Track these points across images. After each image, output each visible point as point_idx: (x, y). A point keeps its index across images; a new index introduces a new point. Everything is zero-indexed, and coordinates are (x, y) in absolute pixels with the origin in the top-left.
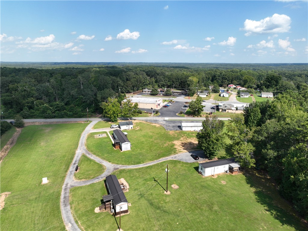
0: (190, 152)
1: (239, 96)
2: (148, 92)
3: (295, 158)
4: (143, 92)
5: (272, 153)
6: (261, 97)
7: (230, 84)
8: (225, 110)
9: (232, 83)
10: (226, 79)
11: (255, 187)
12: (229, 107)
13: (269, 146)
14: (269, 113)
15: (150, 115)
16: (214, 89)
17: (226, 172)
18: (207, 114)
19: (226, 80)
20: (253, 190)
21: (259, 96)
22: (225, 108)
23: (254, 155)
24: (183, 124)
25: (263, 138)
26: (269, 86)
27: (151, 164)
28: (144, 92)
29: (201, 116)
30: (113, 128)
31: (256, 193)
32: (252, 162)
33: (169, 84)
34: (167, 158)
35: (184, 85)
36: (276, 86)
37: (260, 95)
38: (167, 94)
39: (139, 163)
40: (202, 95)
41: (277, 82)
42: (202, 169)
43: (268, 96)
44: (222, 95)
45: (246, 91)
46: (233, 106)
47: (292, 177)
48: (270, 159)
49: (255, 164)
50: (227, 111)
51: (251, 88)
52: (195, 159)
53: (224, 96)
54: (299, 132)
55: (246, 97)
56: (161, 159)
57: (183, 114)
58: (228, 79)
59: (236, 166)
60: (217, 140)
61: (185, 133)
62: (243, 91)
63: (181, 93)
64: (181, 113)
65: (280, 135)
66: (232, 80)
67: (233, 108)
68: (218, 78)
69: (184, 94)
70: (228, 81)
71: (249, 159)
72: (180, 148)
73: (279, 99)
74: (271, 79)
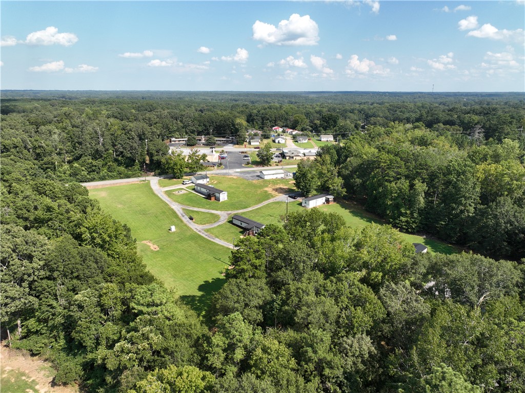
0: (286, 195)
1: (297, 141)
2: (178, 142)
3: (375, 179)
4: (171, 142)
5: (358, 181)
6: (321, 141)
7: (273, 126)
8: (293, 157)
9: (276, 125)
10: (268, 119)
11: (348, 209)
12: (296, 153)
13: (355, 176)
14: (344, 154)
15: (213, 168)
16: (264, 133)
17: (324, 203)
18: (276, 162)
19: (268, 121)
20: (348, 211)
21: (319, 140)
22: (293, 155)
23: (344, 186)
24: (264, 172)
25: (349, 172)
26: (326, 127)
27: (259, 207)
28: (173, 142)
29: (270, 165)
30: (186, 184)
31: (350, 212)
32: (344, 192)
33: (200, 129)
34: (268, 201)
35: (225, 130)
36: (334, 126)
37: (319, 138)
38: (209, 143)
39: (246, 207)
40: (255, 142)
41: (335, 122)
42: (306, 203)
43: (328, 140)
44: (277, 141)
45: (302, 135)
46: (300, 153)
47: (374, 192)
48: (358, 185)
49: (346, 192)
50: (295, 158)
51: (306, 130)
52: (295, 199)
53: (280, 142)
54: (375, 161)
55: (304, 142)
56: (264, 202)
57: (250, 165)
58: (270, 119)
59: (331, 198)
60: (312, 179)
61: (269, 181)
62: (299, 135)
63: (226, 142)
64: (248, 163)
65: (362, 166)
66: (275, 121)
67: (300, 155)
68: (255, 117)
69: (229, 142)
70: (270, 122)
71: (341, 189)
72: (274, 193)
73: (351, 141)
74: (328, 118)
